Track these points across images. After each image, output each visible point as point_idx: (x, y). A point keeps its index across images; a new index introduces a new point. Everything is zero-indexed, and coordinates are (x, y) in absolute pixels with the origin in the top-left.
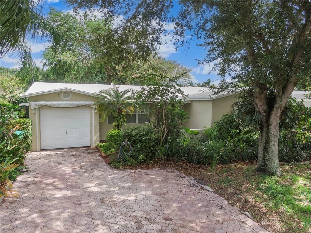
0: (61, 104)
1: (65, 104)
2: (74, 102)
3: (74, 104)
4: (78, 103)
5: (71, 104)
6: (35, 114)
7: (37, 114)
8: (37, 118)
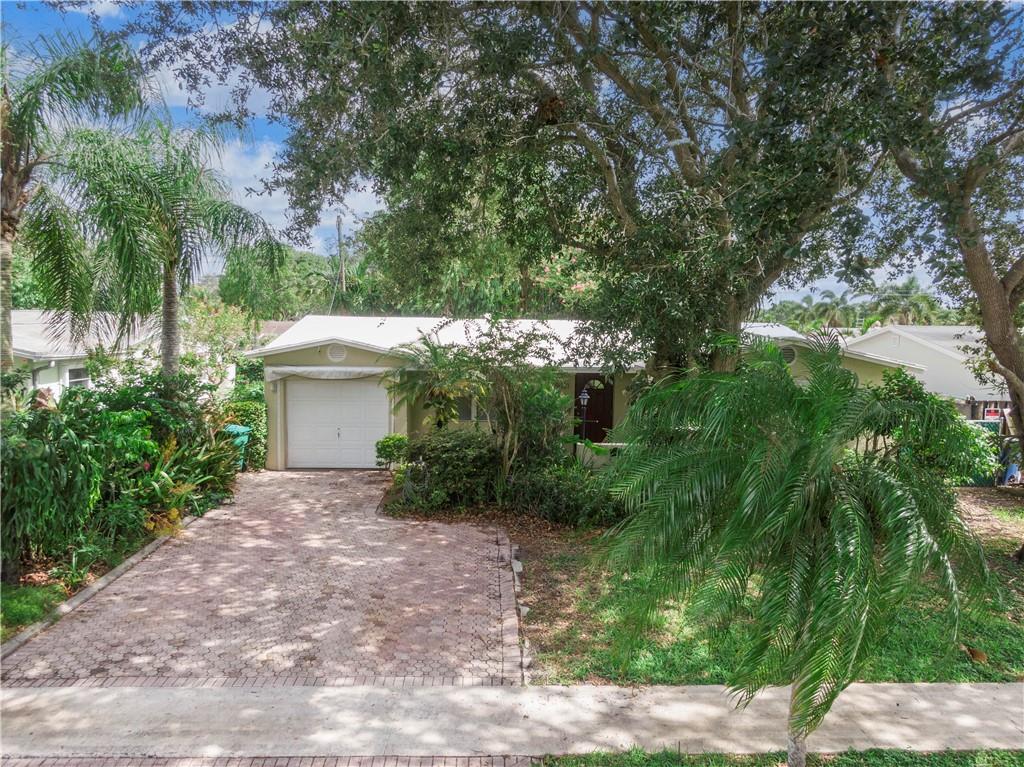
0: (323, 373)
1: (331, 373)
2: (350, 369)
3: (350, 373)
4: (358, 369)
5: (346, 373)
6: (275, 391)
7: (279, 393)
8: (279, 402)
